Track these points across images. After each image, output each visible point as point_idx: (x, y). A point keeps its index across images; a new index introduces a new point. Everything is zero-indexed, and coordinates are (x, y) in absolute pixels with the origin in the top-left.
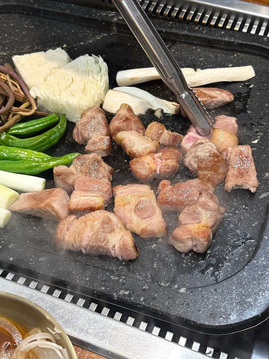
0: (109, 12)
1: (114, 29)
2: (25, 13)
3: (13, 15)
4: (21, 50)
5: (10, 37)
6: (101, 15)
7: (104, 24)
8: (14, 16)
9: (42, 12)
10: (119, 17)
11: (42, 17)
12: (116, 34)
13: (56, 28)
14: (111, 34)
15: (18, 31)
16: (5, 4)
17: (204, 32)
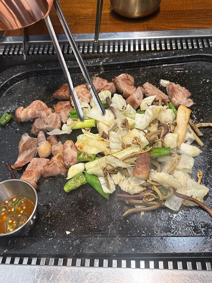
0: (95, 59)
1: (102, 69)
2: (39, 75)
3: (30, 78)
4: (49, 100)
5: (37, 94)
6: (91, 63)
7: (94, 68)
8: (32, 79)
9: (50, 71)
10: (103, 61)
11: (51, 74)
12: (104, 72)
13: (63, 79)
14: (101, 73)
15: (40, 88)
16: (24, 72)
17: (162, 56)
